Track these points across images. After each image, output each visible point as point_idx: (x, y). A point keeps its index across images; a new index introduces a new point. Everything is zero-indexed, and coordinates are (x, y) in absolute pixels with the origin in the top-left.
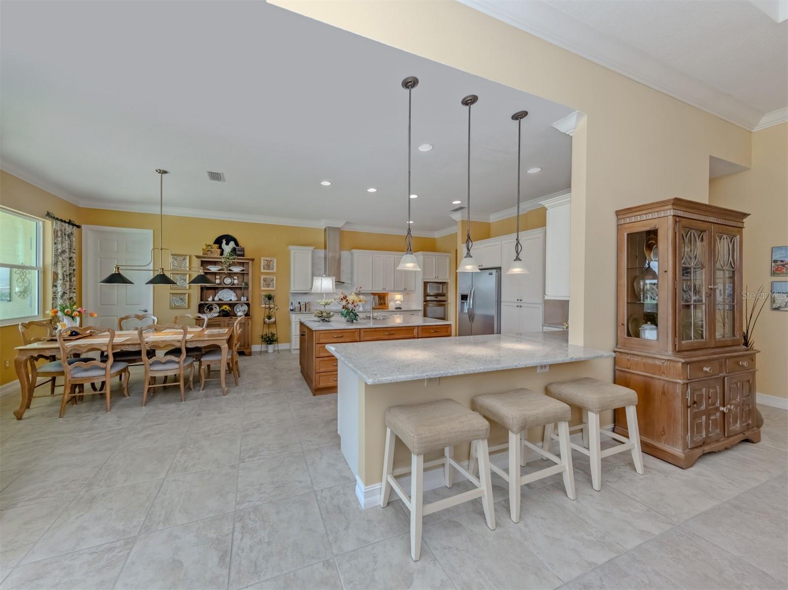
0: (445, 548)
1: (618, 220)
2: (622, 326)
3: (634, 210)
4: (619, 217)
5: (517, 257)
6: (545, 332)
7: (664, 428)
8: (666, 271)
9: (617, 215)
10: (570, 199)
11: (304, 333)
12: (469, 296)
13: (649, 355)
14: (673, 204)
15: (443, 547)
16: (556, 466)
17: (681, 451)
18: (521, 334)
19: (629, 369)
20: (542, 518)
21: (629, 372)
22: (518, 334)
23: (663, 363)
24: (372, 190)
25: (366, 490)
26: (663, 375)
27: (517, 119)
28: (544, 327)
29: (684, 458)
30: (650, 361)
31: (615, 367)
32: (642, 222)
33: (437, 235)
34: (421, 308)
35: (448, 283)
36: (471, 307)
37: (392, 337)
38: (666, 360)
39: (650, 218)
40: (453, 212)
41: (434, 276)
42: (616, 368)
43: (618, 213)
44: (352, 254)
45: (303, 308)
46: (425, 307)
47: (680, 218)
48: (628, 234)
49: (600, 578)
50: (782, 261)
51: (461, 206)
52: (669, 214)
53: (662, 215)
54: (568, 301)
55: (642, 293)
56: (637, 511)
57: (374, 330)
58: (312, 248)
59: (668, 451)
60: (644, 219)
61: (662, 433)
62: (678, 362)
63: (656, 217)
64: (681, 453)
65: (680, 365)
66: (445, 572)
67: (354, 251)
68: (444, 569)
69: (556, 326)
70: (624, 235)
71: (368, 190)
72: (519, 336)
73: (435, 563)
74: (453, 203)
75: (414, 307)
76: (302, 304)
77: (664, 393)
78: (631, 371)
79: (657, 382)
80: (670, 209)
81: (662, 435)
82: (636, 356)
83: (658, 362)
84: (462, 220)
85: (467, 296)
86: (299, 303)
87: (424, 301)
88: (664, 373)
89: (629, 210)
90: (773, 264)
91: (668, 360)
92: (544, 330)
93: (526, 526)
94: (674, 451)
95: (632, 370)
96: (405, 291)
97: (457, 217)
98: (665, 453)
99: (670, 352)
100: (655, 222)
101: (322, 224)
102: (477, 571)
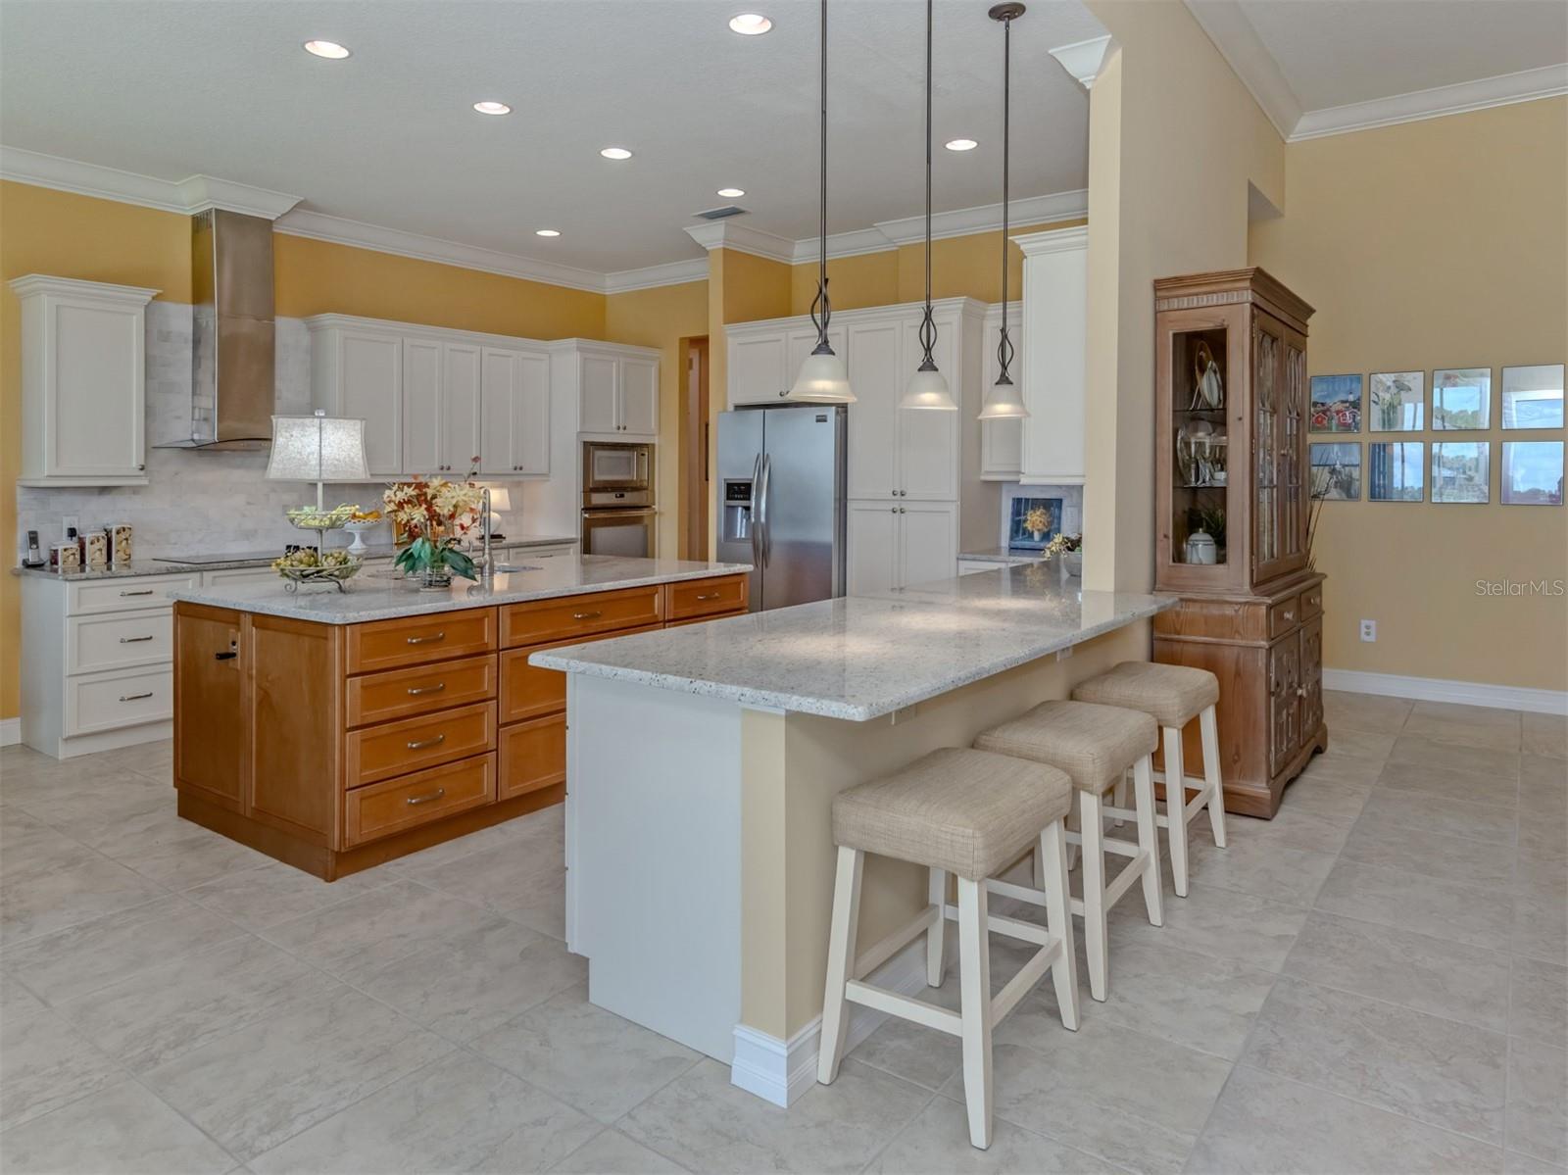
0: (1019, 1101)
1: (1157, 299)
2: (1165, 540)
3: (1189, 282)
4: (1159, 294)
5: (1003, 375)
6: (962, 577)
7: (1237, 746)
8: (1240, 419)
9: (1156, 290)
10: (1084, 238)
11: (232, 649)
12: (754, 487)
13: (1215, 597)
14: (1251, 279)
15: (1015, 1101)
16: (1131, 864)
17: (1264, 785)
18: (901, 589)
19: (1179, 634)
20: (1136, 976)
21: (1178, 641)
22: (893, 589)
23: (1236, 611)
24: (492, 108)
25: (791, 1050)
26: (1237, 636)
27: (1000, 18)
28: (960, 562)
29: (1269, 797)
30: (1215, 611)
31: (1152, 634)
32: (1199, 313)
33: (612, 285)
34: (574, 532)
35: (653, 445)
36: (763, 519)
37: (595, 625)
38: (1240, 603)
39: (1215, 303)
40: (705, 220)
41: (614, 425)
42: (1157, 635)
43: (1159, 285)
44: (314, 330)
45: (95, 554)
46: (588, 527)
47: (1261, 312)
48: (1175, 335)
49: (1272, 1031)
50: (1323, 404)
51: (738, 207)
52: (1245, 299)
53: (1235, 300)
54: (1082, 487)
55: (1193, 466)
56: (1254, 909)
57: (541, 605)
58: (146, 295)
59: (1245, 793)
60: (1205, 304)
61: (1236, 757)
62: (1259, 604)
63: (1225, 302)
64: (1264, 788)
65: (1263, 609)
66: (1051, 1140)
67: (328, 319)
68: (1046, 1136)
69: (992, 557)
70: (1168, 334)
71: (477, 107)
72: (902, 594)
73: (1022, 1135)
74: (721, 193)
75: (544, 531)
76: (88, 537)
77: (1238, 674)
78: (1182, 637)
79: (1227, 652)
80: (1247, 289)
81: (1235, 762)
82: (1191, 604)
83: (1229, 611)
84: (724, 249)
85: (748, 486)
86: (72, 533)
87: (586, 509)
88: (1237, 632)
89: (1179, 282)
90: (1312, 409)
91: (1246, 603)
92: (962, 573)
93: (1122, 999)
94: (1255, 790)
95: (1185, 634)
96: (516, 477)
97: (712, 236)
98: (1241, 798)
99: (1247, 587)
100: (1222, 312)
101: (190, 197)
102: (1103, 1110)
